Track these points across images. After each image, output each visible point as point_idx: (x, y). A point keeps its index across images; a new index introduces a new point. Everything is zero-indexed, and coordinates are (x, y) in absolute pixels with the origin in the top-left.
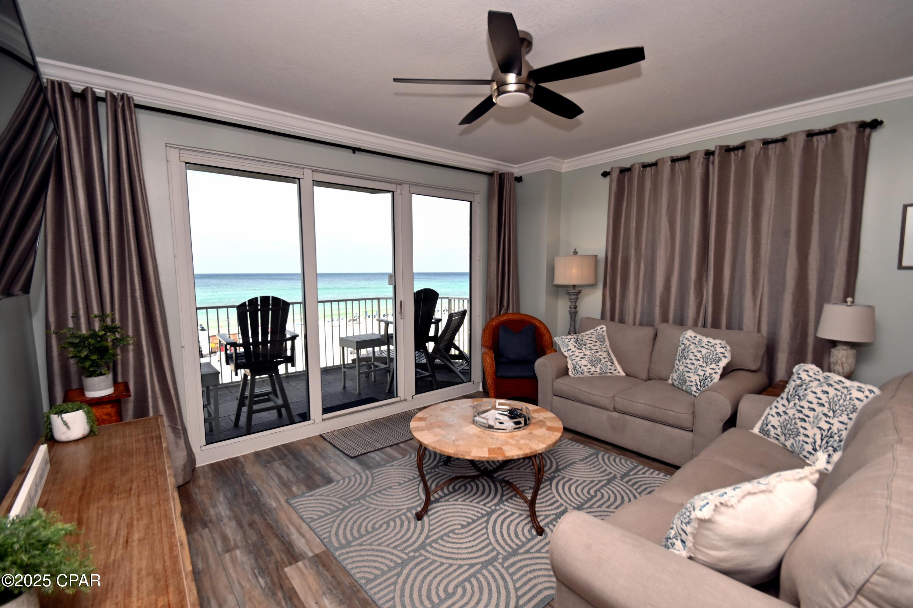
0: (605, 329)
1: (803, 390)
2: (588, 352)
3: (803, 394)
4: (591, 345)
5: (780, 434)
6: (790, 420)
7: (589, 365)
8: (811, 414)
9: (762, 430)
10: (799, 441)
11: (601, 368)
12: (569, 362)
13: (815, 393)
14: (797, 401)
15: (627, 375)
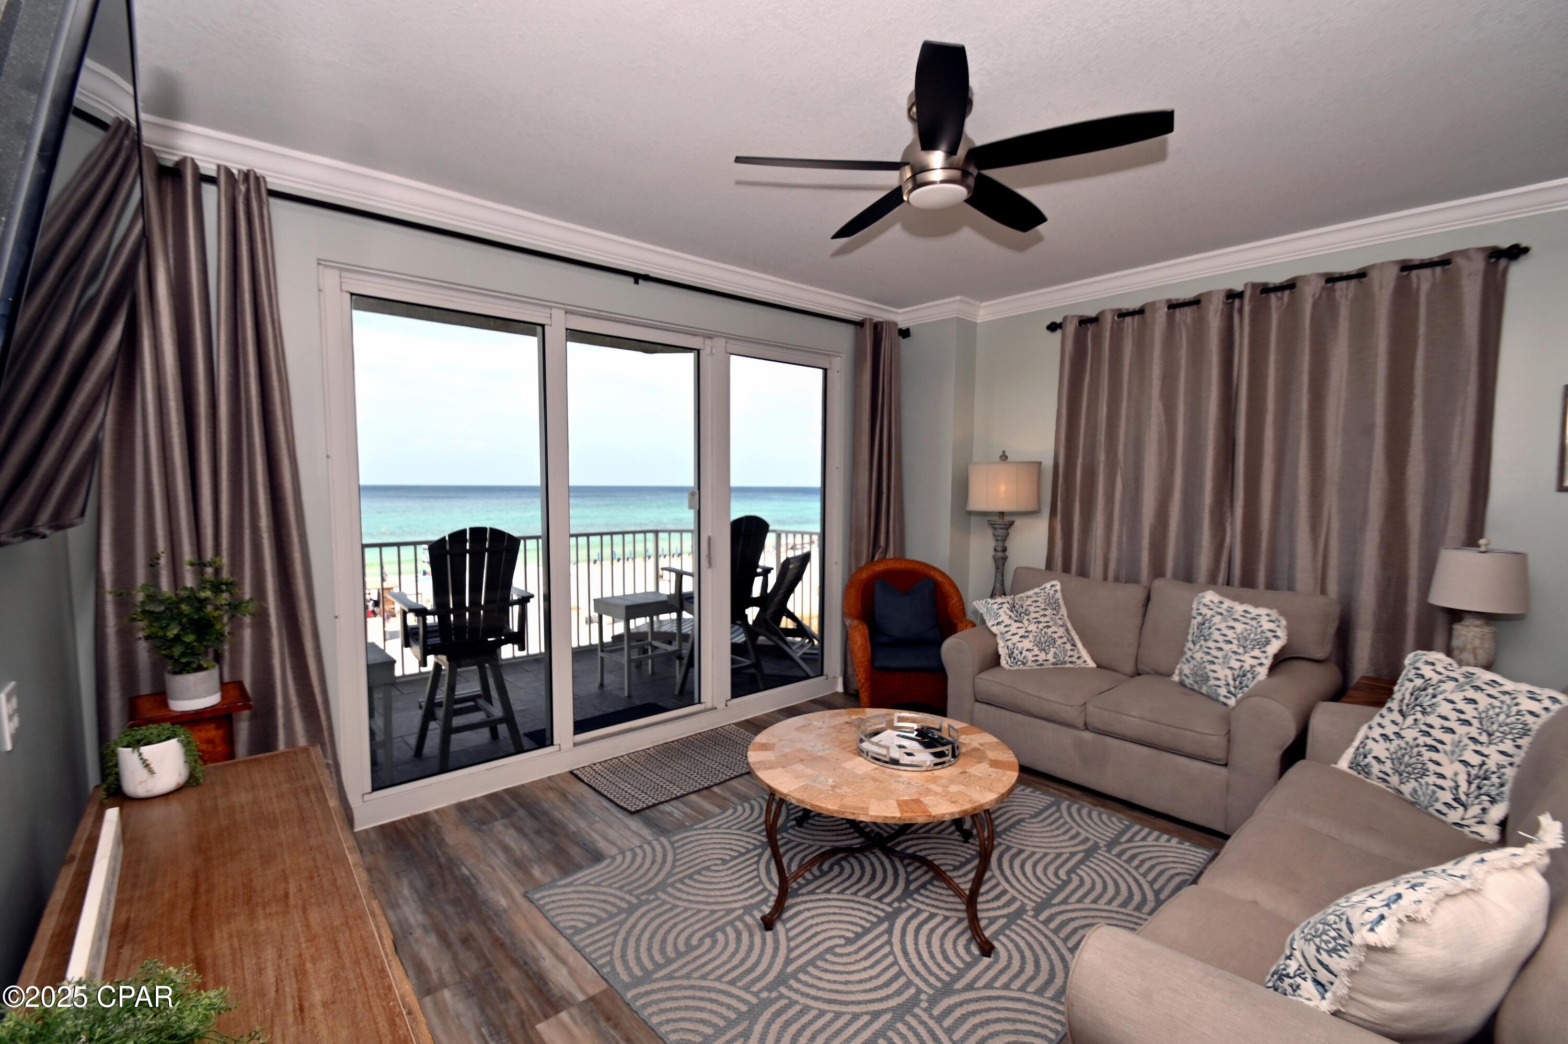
0: (1058, 587)
1: (1430, 697)
2: (1032, 627)
3: (1429, 703)
4: (1037, 615)
5: (1390, 772)
6: (1409, 749)
7: (1036, 649)
8: (1447, 738)
9: (1354, 765)
10: (1427, 784)
11: (1055, 653)
12: (1001, 644)
13: (1452, 702)
14: (1419, 716)
15: (1098, 666)
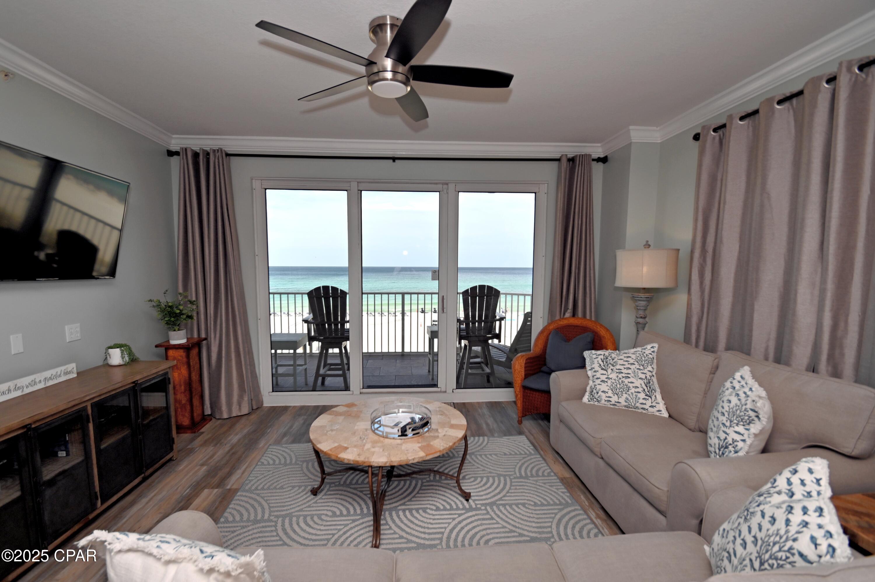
0: (656, 349)
4: (621, 367)
7: (610, 392)
11: (627, 399)
12: (591, 383)
15: (670, 416)
